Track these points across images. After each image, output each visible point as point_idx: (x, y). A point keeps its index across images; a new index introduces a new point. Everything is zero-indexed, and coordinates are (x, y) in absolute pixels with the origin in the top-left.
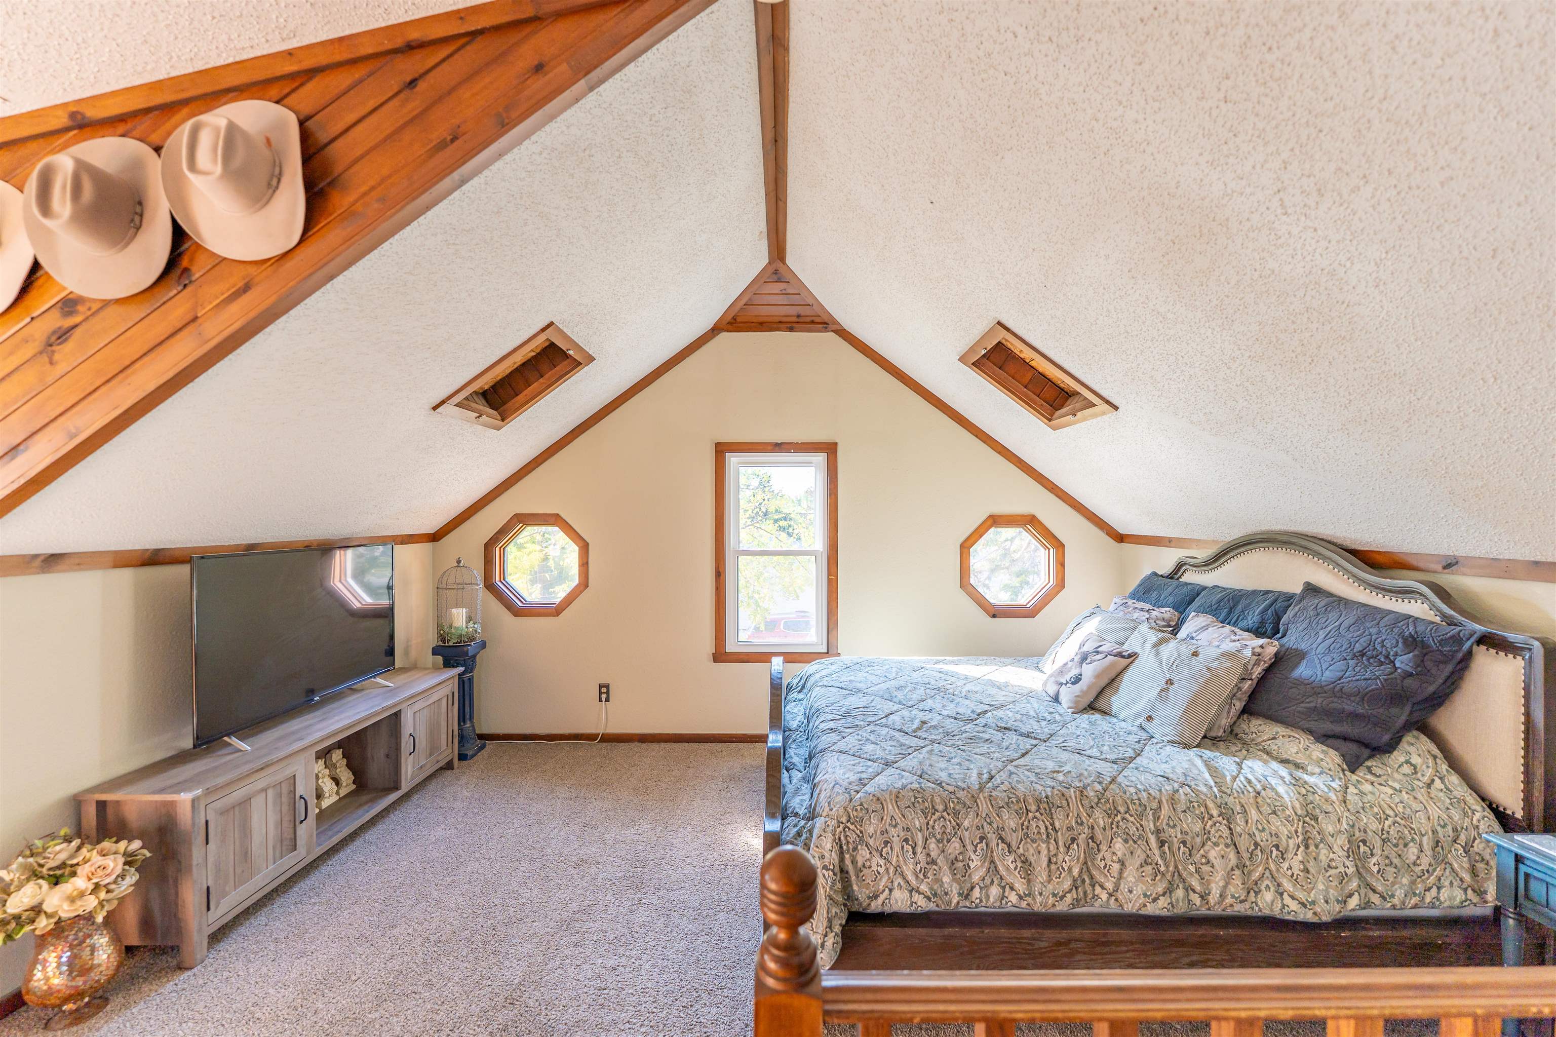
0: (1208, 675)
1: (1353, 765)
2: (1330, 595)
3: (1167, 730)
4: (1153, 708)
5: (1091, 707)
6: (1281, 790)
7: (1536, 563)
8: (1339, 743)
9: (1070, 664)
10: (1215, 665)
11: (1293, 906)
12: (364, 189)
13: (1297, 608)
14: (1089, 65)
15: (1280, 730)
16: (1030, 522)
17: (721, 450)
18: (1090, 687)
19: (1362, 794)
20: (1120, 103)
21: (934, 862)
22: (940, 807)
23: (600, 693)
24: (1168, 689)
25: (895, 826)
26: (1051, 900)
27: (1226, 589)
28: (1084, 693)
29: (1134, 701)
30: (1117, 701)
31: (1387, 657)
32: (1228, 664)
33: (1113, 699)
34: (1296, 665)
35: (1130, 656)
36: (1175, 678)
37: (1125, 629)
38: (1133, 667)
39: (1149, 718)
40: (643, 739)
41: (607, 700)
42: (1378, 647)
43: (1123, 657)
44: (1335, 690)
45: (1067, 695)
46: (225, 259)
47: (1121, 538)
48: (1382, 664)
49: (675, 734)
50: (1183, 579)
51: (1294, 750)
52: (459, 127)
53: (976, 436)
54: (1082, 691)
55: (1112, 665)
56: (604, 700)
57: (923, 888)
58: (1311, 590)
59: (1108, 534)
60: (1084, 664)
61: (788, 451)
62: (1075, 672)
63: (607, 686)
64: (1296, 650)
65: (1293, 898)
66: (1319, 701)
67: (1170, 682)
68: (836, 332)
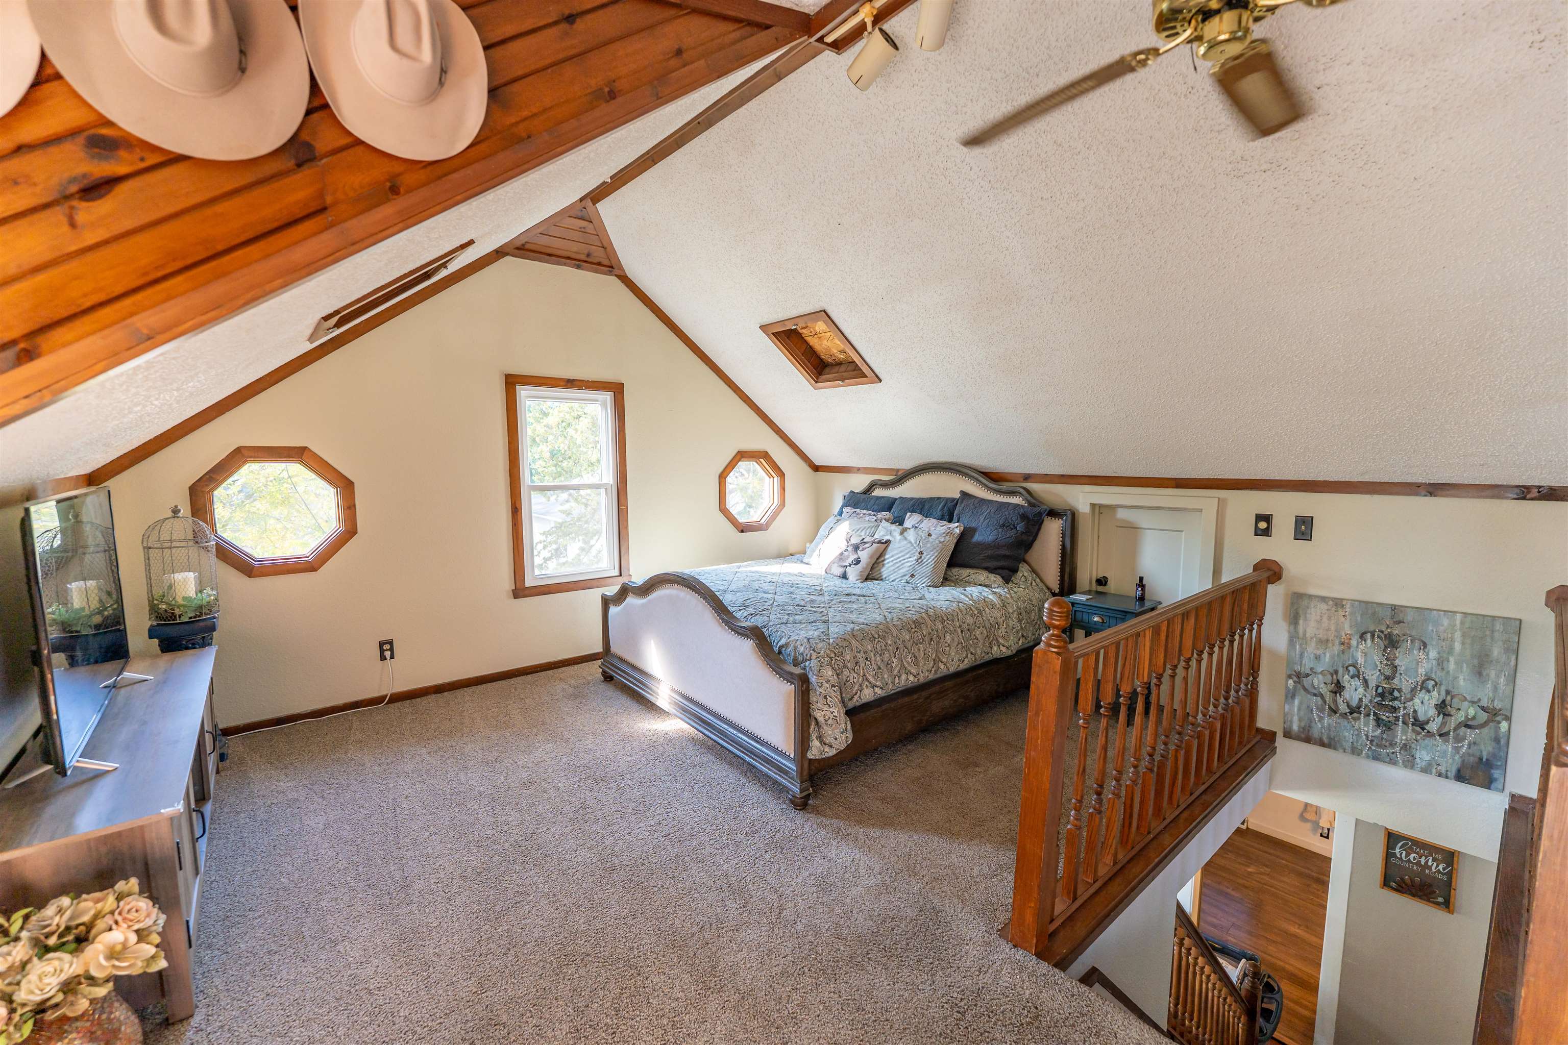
0: (941, 545)
1: (1007, 580)
2: (977, 498)
3: (925, 580)
4: (914, 569)
5: (867, 579)
6: (991, 597)
7: (1063, 476)
8: (1000, 571)
9: (846, 553)
10: (943, 539)
11: (1004, 649)
12: (525, 113)
13: (963, 505)
14: (1002, 202)
15: (972, 571)
16: (761, 456)
17: (512, 382)
18: (867, 565)
19: (1016, 593)
20: (1006, 226)
21: (880, 668)
22: (876, 636)
23: (382, 651)
24: (921, 557)
25: (859, 652)
26: (927, 674)
27: (912, 499)
28: (865, 569)
29: (899, 568)
30: (886, 570)
31: (1014, 525)
32: (949, 539)
33: (883, 569)
34: (972, 537)
35: (886, 542)
36: (924, 550)
37: (871, 527)
38: (889, 548)
39: (912, 576)
40: (439, 689)
41: (392, 657)
42: (1010, 521)
43: (883, 543)
44: (995, 545)
45: (853, 573)
46: (359, 142)
47: (816, 468)
48: (1012, 529)
49: (477, 677)
50: (873, 494)
51: (983, 579)
52: (614, 81)
53: (729, 386)
54: (863, 568)
55: (878, 549)
56: (388, 657)
57: (878, 683)
58: (964, 494)
59: (810, 466)
60: (858, 552)
61: (580, 388)
62: (853, 557)
63: (390, 643)
64: (970, 528)
65: (1004, 646)
66: (989, 552)
67: (921, 553)
68: (619, 277)
